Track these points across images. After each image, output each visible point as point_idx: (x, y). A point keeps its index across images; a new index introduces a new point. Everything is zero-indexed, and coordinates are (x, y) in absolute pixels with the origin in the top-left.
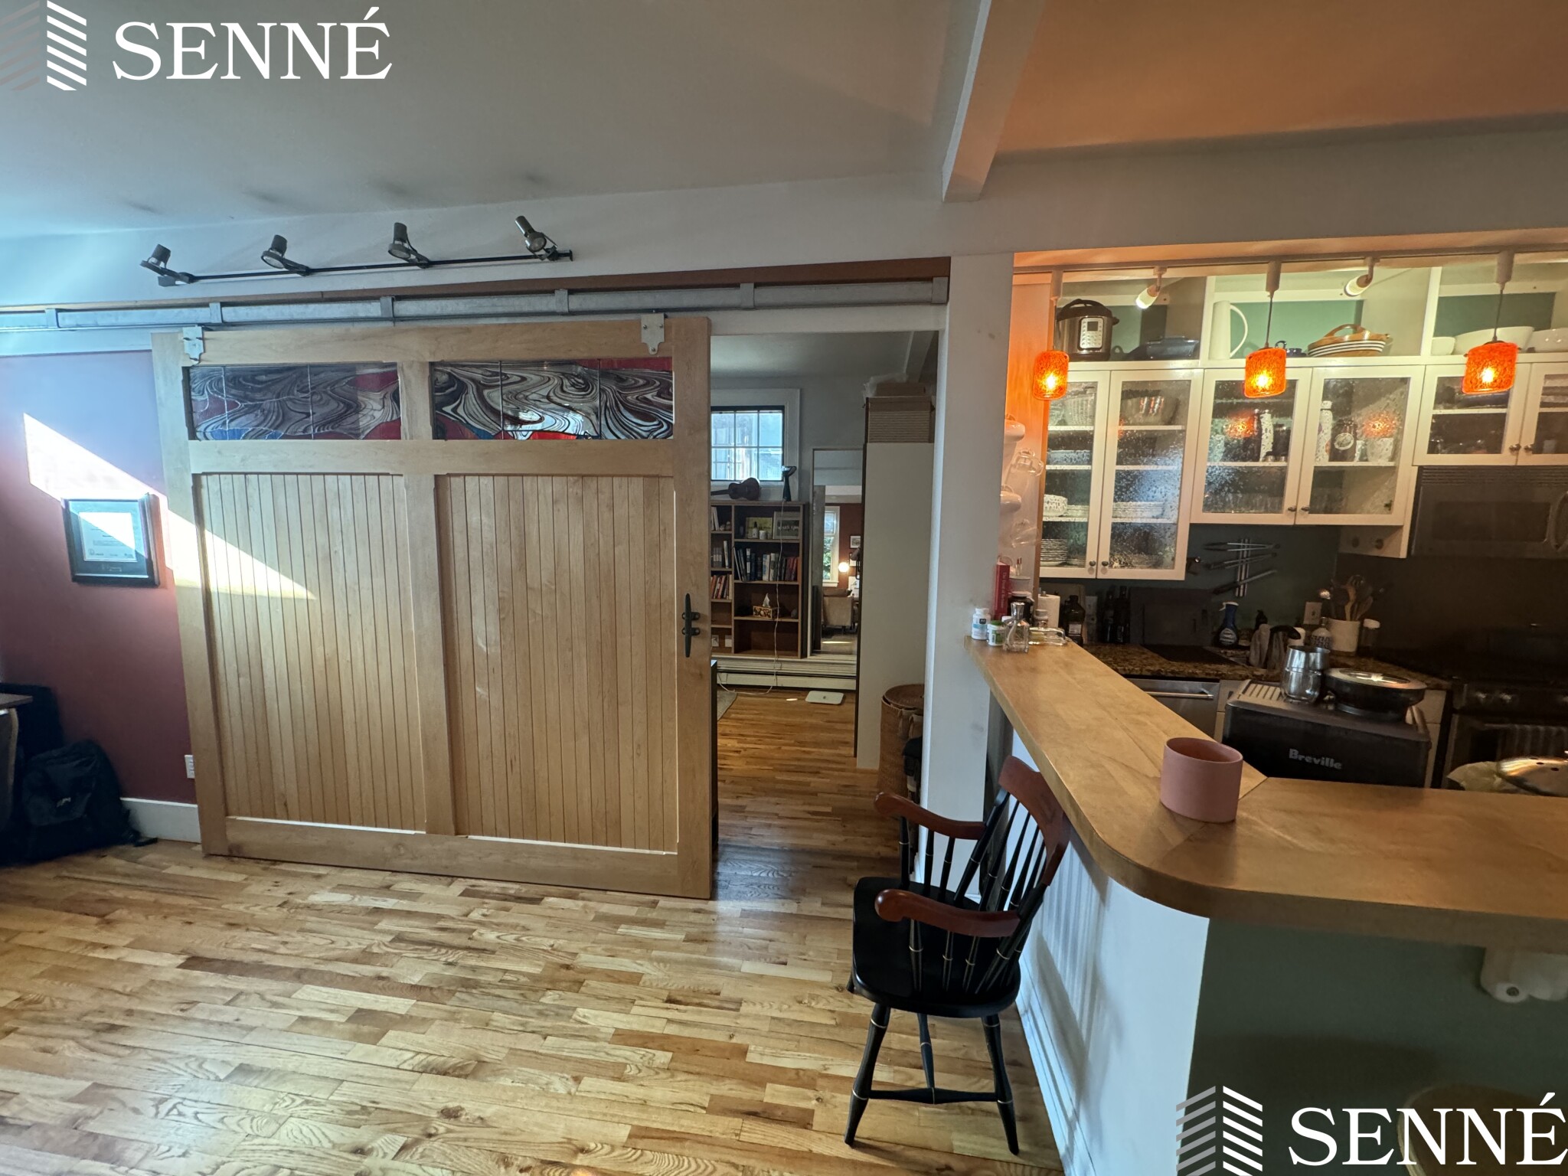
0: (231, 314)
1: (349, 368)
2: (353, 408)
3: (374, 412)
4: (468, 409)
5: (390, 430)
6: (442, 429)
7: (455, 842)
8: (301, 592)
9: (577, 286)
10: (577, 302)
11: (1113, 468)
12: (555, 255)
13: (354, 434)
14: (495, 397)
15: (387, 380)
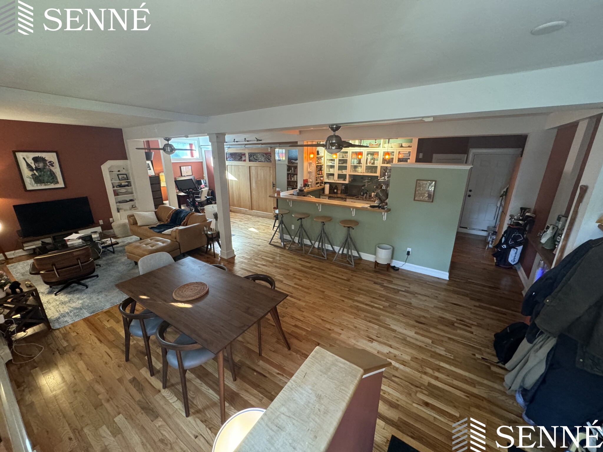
0: (230, 146)
1: (241, 153)
2: (241, 158)
3: (243, 159)
4: (252, 158)
5: (245, 161)
6: (250, 161)
7: (251, 211)
8: (236, 180)
9: (262, 144)
10: (262, 146)
11: (338, 165)
12: (260, 140)
13: (241, 161)
14: (255, 157)
15: (244, 154)
